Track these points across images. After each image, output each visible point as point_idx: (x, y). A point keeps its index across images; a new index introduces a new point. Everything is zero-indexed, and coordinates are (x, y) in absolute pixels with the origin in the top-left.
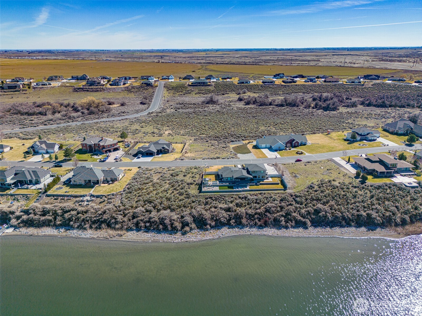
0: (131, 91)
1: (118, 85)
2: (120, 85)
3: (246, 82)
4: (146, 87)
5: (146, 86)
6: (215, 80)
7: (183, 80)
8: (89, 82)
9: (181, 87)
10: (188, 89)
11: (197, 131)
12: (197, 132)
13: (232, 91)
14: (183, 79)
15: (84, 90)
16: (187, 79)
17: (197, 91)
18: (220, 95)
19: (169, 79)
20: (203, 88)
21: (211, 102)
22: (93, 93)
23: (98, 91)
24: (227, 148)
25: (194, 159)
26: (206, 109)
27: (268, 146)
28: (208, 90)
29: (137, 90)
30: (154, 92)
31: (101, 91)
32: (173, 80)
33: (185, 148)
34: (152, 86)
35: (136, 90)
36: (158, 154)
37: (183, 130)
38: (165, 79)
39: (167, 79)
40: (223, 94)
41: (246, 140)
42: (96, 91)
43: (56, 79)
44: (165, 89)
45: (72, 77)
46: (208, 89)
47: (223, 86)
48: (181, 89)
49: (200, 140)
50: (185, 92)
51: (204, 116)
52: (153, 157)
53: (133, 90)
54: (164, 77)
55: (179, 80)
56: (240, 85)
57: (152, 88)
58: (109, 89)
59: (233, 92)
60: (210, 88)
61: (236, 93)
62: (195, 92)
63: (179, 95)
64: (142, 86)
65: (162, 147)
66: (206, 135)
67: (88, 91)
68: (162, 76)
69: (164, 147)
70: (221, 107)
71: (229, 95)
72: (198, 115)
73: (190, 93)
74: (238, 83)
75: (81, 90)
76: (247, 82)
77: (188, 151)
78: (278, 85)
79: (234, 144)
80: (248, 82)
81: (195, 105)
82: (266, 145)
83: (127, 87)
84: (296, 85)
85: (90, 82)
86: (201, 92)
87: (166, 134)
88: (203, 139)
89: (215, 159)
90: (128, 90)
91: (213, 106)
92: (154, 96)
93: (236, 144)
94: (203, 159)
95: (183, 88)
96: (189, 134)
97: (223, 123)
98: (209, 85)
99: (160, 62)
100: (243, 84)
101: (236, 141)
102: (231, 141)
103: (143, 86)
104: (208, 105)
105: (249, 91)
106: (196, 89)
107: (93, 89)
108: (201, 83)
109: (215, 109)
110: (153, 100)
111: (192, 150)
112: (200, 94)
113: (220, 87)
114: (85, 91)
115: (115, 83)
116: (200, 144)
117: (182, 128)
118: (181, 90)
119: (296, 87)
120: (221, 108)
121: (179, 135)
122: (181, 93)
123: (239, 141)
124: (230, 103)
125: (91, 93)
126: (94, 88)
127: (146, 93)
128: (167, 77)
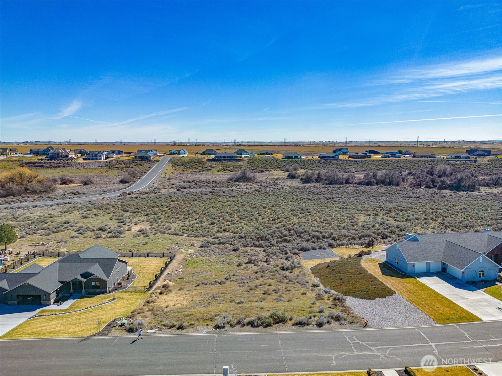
0: (114, 167)
1: (97, 159)
2: (100, 159)
3: (295, 157)
4: (139, 162)
5: (140, 160)
6: (249, 156)
7: (201, 156)
8: (50, 155)
9: (195, 162)
10: (206, 165)
11: (212, 224)
12: (211, 226)
13: (276, 167)
14: (201, 154)
15: (35, 165)
16: (207, 154)
17: (221, 167)
18: (257, 172)
19: (179, 154)
20: (229, 163)
21: (244, 178)
22: (49, 169)
23: (59, 167)
24: (296, 272)
25: (181, 328)
26: (234, 188)
27: (435, 265)
28: (238, 167)
29: (125, 166)
30: (150, 167)
31: (64, 167)
32: (185, 155)
33: (166, 273)
34: (150, 160)
35: (123, 165)
36: (62, 297)
37: (177, 222)
38: (174, 154)
39: (176, 154)
40: (262, 171)
41: (339, 245)
42: (56, 167)
43: (5, 153)
44: (169, 164)
45: (31, 151)
46: (238, 164)
47: (260, 161)
48: (196, 164)
49: (217, 245)
50: (201, 168)
51: (230, 197)
52: (38, 311)
53: (117, 166)
54: (172, 152)
55: (194, 155)
56: (287, 160)
57: (149, 163)
58: (79, 164)
59: (278, 169)
60: (240, 163)
61: (283, 171)
62: (218, 169)
63: (191, 172)
64: (134, 160)
65: (82, 272)
66: (232, 232)
67: (42, 166)
68: (170, 151)
69: (91, 271)
70: (261, 185)
71: (271, 172)
72: (219, 196)
73: (210, 170)
74: (283, 158)
75: (31, 165)
76: (297, 157)
77: (172, 284)
78: (344, 160)
79: (312, 258)
80: (299, 157)
81: (216, 183)
82: (428, 264)
83: (110, 162)
84: (373, 161)
85: (52, 155)
86: (228, 168)
87: (133, 231)
88: (224, 243)
89: (268, 325)
90: (109, 166)
91: (246, 185)
92: (148, 173)
93: (318, 258)
94: (217, 327)
95: (198, 164)
96: (190, 231)
97: (270, 209)
98: (239, 160)
99: (177, 145)
100: (291, 159)
101: (314, 249)
102: (301, 250)
103: (136, 160)
104: (238, 183)
105: (301, 168)
106: (219, 165)
107: (52, 164)
108: (228, 156)
109: (251, 188)
110: (143, 177)
111: (187, 279)
112: (225, 172)
113: (257, 162)
114: (38, 166)
115: (93, 157)
116: (213, 259)
117: (178, 218)
118: (195, 166)
119: (373, 162)
120: (261, 187)
121: (164, 233)
122: (194, 170)
123: (320, 248)
124: (276, 181)
125: (47, 169)
126: (54, 163)
127: (138, 169)
128: (177, 152)
